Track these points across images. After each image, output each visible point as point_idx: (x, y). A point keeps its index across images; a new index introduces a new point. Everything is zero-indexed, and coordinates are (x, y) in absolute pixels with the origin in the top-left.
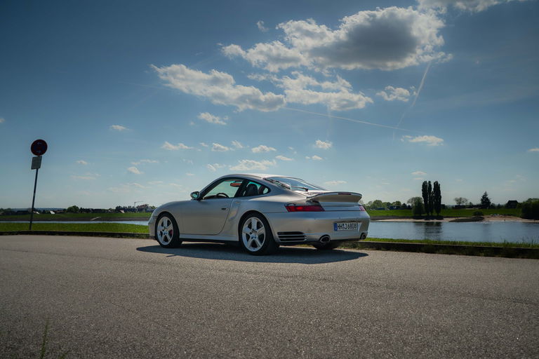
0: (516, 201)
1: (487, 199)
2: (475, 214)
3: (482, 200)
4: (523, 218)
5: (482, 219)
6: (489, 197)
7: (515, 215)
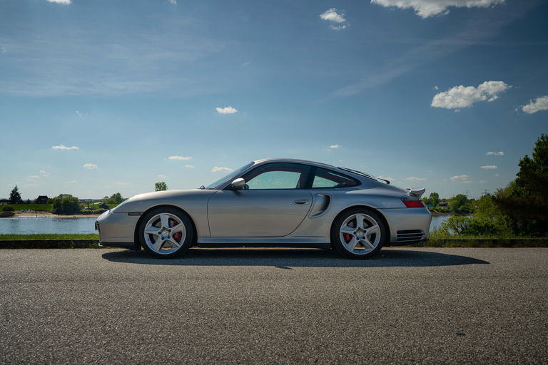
0: (46, 197)
1: (17, 194)
2: (4, 210)
3: (11, 195)
4: (54, 213)
5: (12, 215)
6: (19, 191)
7: (46, 211)
